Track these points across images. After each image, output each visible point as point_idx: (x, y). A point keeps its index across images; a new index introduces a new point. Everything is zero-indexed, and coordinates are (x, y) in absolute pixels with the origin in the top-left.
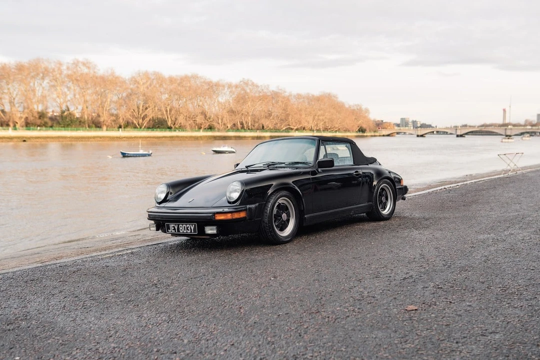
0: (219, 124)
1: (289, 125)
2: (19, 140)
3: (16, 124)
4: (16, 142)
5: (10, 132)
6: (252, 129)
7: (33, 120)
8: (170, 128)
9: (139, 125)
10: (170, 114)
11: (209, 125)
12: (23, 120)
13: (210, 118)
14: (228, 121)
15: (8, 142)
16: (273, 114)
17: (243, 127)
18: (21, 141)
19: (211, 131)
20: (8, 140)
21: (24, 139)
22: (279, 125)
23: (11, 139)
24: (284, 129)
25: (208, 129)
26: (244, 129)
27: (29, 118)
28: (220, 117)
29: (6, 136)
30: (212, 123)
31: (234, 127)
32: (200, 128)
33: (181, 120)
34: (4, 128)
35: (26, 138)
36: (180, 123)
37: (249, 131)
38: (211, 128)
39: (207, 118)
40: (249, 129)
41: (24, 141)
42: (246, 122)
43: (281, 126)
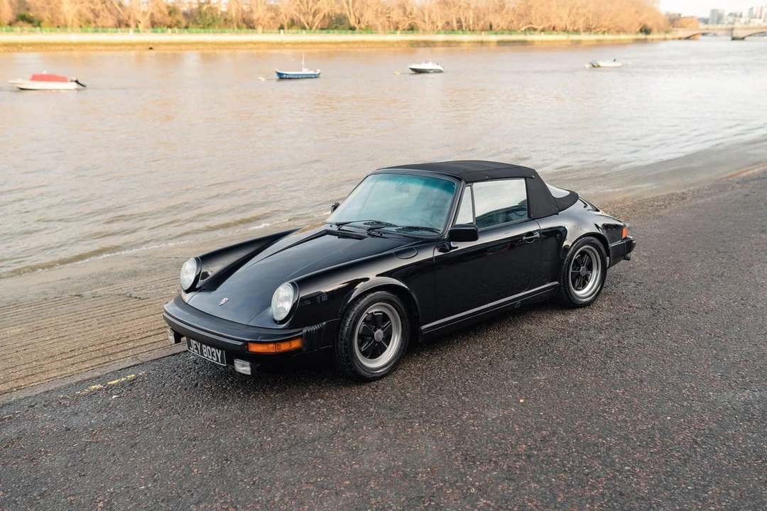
0: (424, 22)
1: (531, 23)
2: (144, 47)
3: (139, 24)
4: (140, 50)
5: (131, 36)
6: (473, 30)
7: (161, 17)
8: (353, 29)
9: (308, 24)
10: (353, 7)
11: (410, 25)
12: (147, 17)
13: (411, 14)
14: (439, 17)
15: (130, 50)
16: (507, 6)
17: (460, 27)
18: (146, 49)
19: (413, 33)
20: (129, 47)
21: (151, 46)
22: (515, 23)
23: (132, 45)
24: (523, 29)
25: (408, 30)
26: (463, 30)
27: (155, 15)
28: (426, 13)
29: (126, 42)
30: (415, 21)
31: (448, 28)
32: (397, 29)
33: (369, 16)
34: (123, 29)
35: (153, 44)
36: (368, 22)
37: (469, 32)
38: (412, 29)
39: (407, 13)
40: (470, 30)
41: (151, 48)
42: (466, 18)
43: (519, 24)
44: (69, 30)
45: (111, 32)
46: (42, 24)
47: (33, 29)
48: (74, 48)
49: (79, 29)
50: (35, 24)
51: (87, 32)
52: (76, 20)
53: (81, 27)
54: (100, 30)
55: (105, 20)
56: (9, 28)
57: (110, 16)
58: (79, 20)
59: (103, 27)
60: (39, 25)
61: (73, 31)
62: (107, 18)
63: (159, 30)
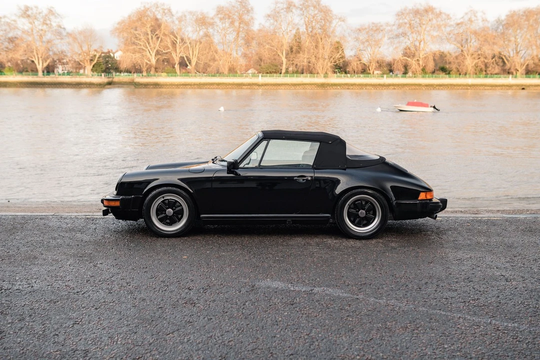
2: (518, 88)
3: (517, 72)
4: (515, 89)
5: (510, 80)
7: (534, 67)
12: (524, 67)
15: (507, 89)
18: (520, 89)
20: (507, 88)
21: (524, 87)
23: (510, 86)
27: (530, 66)
29: (506, 84)
34: (505, 76)
35: (525, 85)
41: (523, 89)
44: (468, 76)
45: (496, 77)
46: (451, 73)
47: (445, 76)
48: (469, 88)
49: (475, 76)
50: (447, 73)
51: (480, 77)
52: (473, 70)
53: (476, 74)
54: (488, 76)
55: (493, 70)
56: (431, 75)
57: (497, 67)
58: (476, 70)
59: (492, 74)
60: (449, 73)
61: (470, 77)
62: (494, 68)
63: (532, 76)
